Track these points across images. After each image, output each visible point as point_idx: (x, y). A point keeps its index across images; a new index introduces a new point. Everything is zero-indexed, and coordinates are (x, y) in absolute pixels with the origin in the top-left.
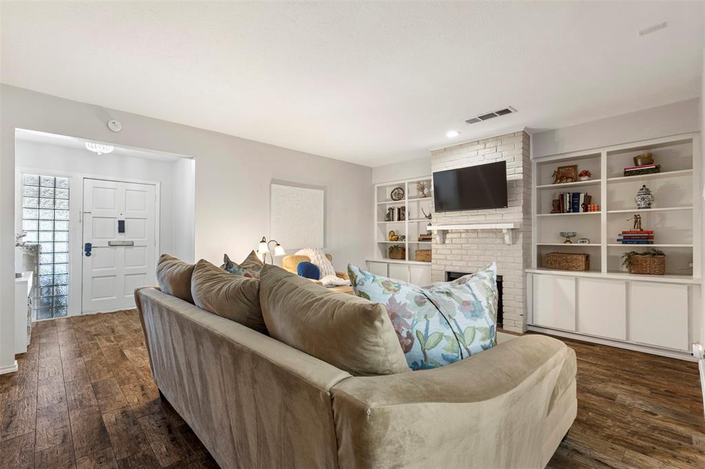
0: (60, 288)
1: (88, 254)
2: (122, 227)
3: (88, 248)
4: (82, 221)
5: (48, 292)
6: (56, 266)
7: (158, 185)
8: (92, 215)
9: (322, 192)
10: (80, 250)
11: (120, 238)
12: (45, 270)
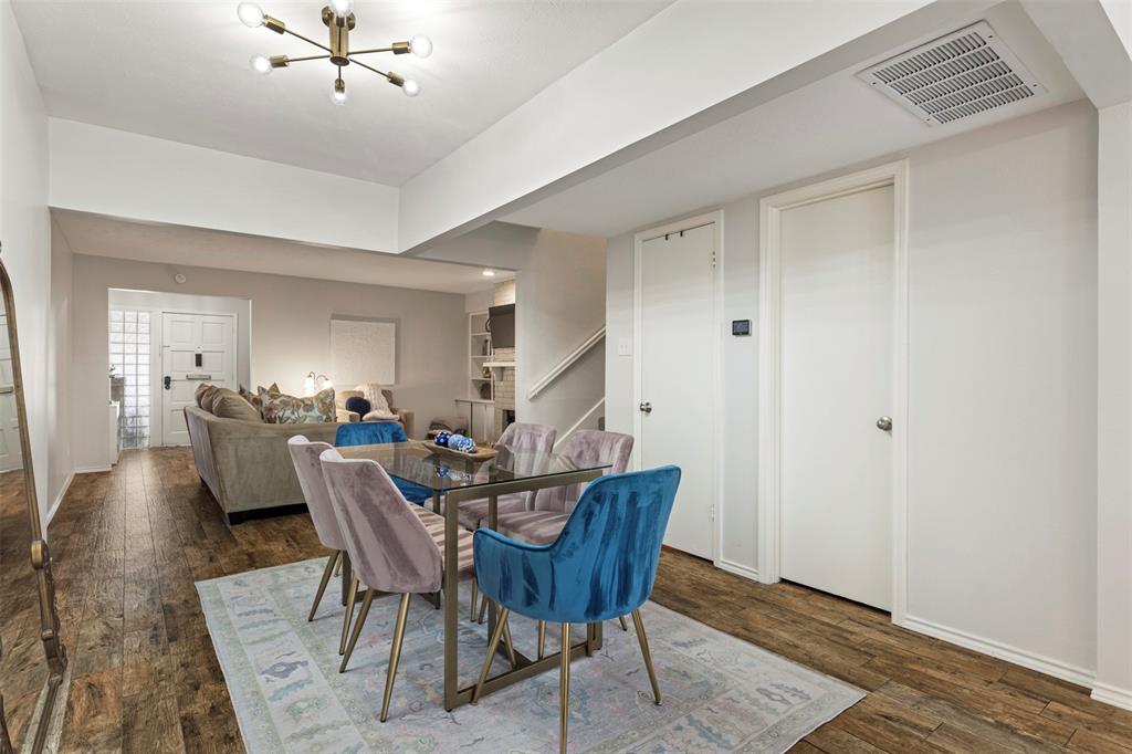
0: (144, 419)
1: (168, 387)
2: (199, 360)
3: (167, 381)
4: (162, 355)
5: (132, 422)
6: (140, 399)
7: (236, 317)
8: (171, 349)
9: (394, 325)
10: (160, 383)
11: (198, 371)
12: (129, 401)
